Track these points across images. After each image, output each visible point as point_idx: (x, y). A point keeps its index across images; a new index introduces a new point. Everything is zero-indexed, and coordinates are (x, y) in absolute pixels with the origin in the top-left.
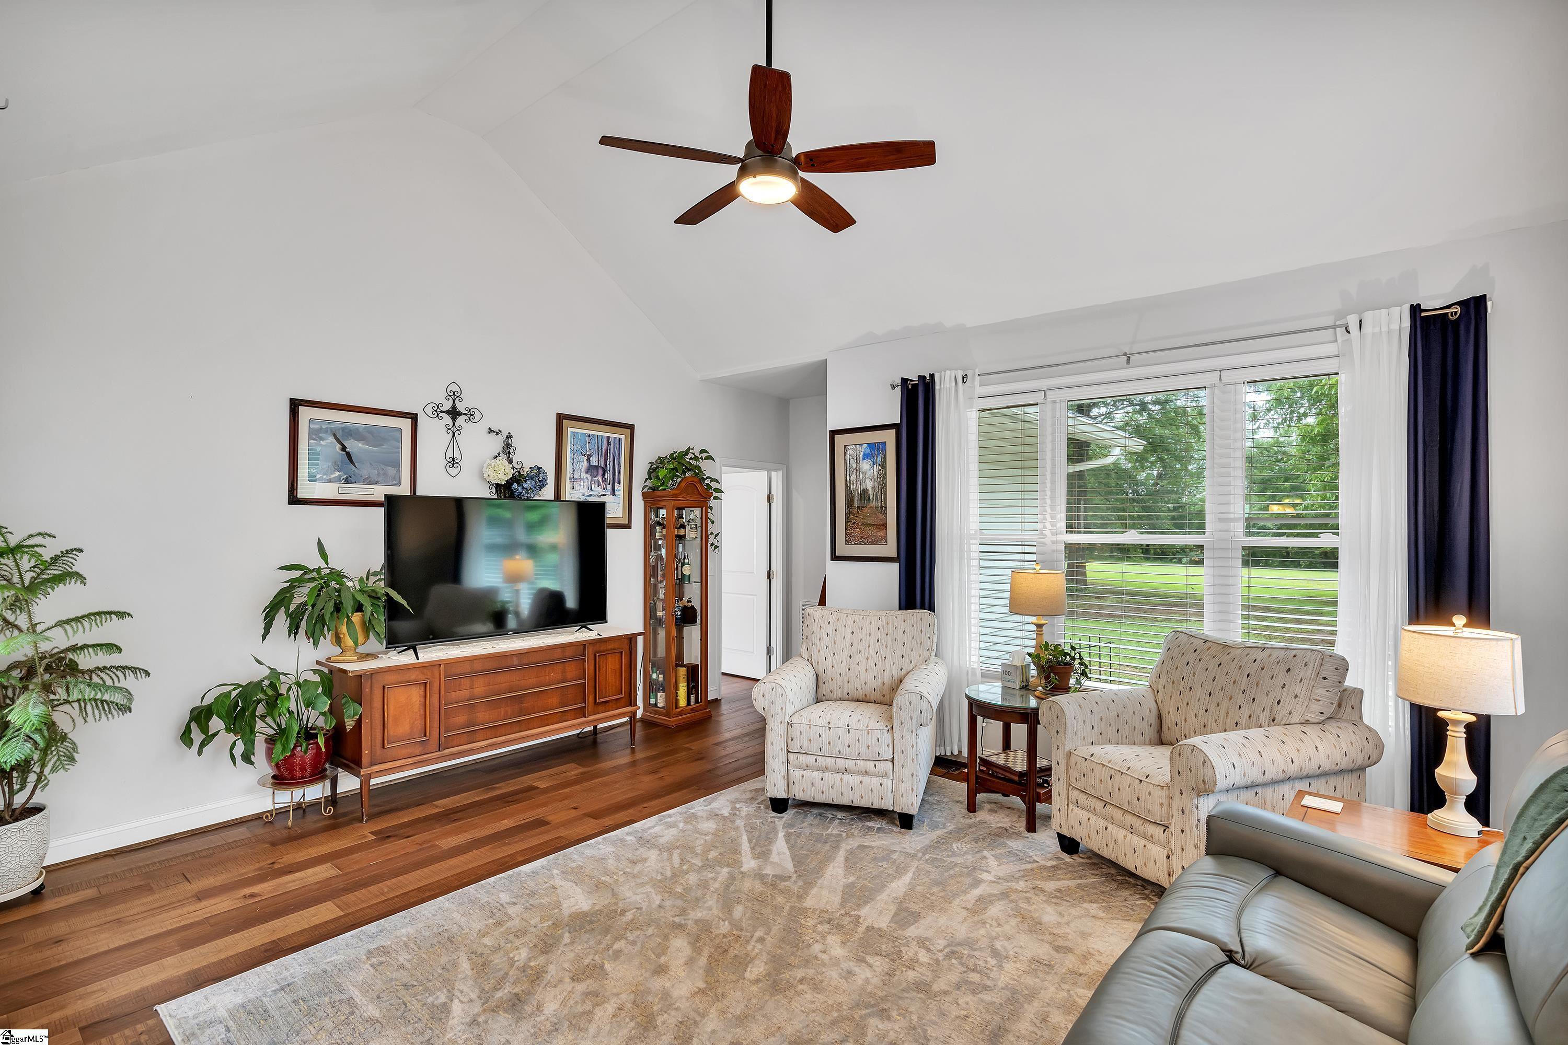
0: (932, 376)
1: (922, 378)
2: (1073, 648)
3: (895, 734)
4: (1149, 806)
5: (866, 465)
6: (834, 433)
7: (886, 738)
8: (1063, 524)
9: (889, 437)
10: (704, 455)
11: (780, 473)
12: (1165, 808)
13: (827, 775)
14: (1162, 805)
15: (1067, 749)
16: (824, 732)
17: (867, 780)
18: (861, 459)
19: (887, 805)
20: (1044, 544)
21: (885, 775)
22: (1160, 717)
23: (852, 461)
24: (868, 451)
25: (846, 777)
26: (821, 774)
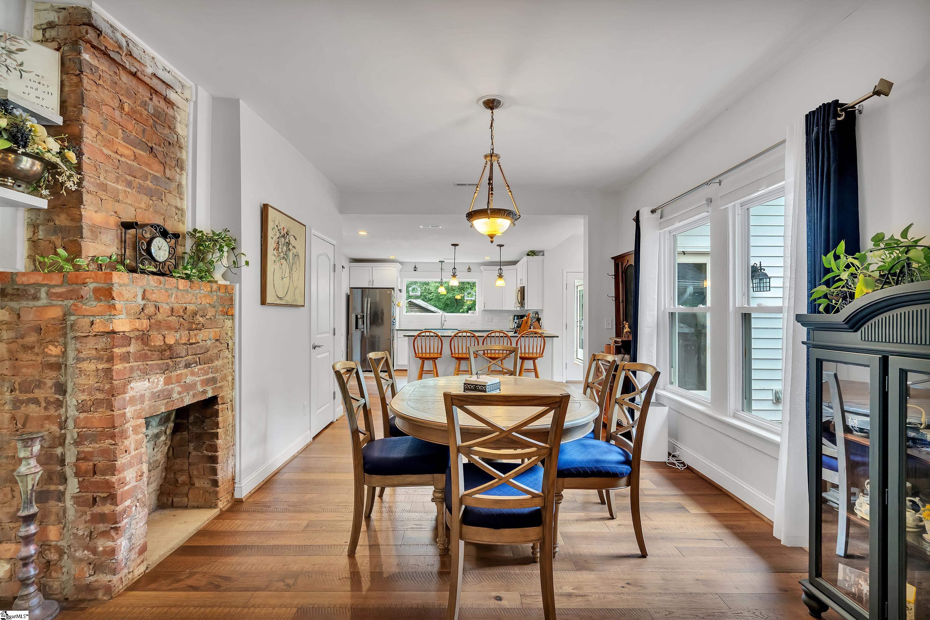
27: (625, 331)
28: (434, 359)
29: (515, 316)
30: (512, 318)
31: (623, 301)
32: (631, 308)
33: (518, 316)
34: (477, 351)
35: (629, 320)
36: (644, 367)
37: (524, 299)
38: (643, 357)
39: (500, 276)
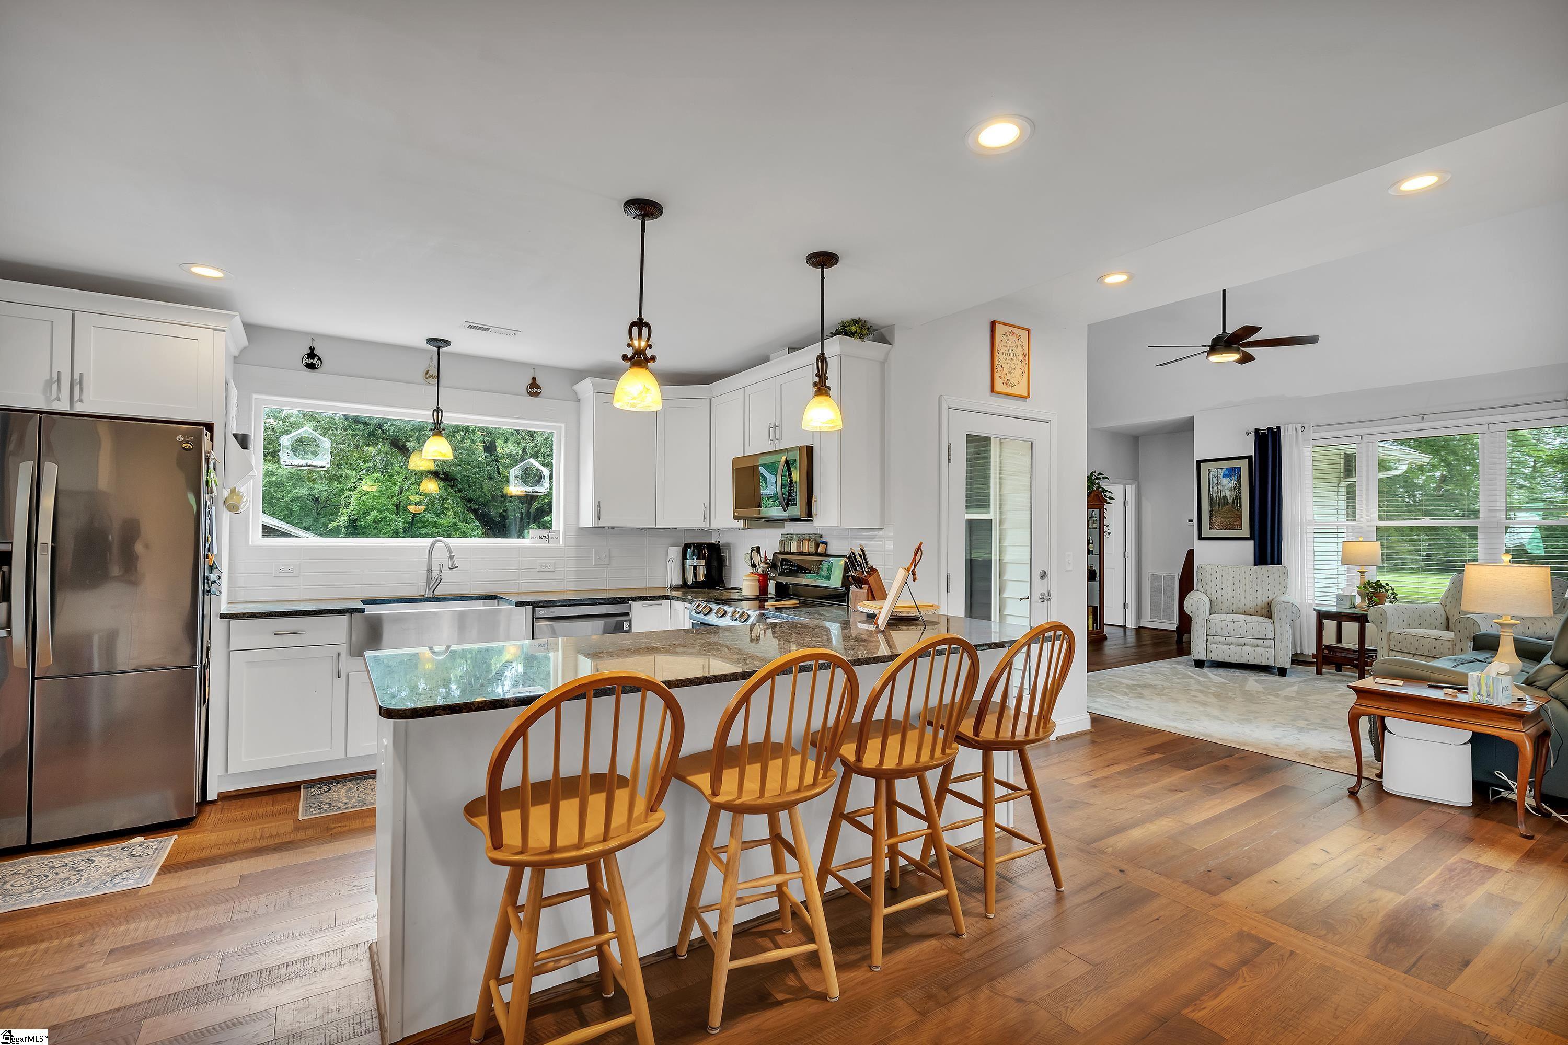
0: (1278, 428)
1: (1270, 429)
2: (1387, 584)
3: (1276, 626)
4: (1442, 651)
5: (1225, 481)
6: (1199, 462)
7: (1270, 627)
8: (1376, 515)
9: (1244, 465)
10: (1101, 476)
11: (1133, 486)
12: (1451, 650)
13: (1232, 647)
14: (1449, 649)
15: (1388, 631)
16: (1230, 624)
17: (1257, 649)
18: (1221, 477)
19: (1271, 663)
20: (1361, 527)
21: (1270, 647)
22: (1448, 619)
23: (1214, 479)
24: (1227, 472)
25: (1244, 648)
26: (1228, 647)
29: (687, 546)
39: (821, 388)
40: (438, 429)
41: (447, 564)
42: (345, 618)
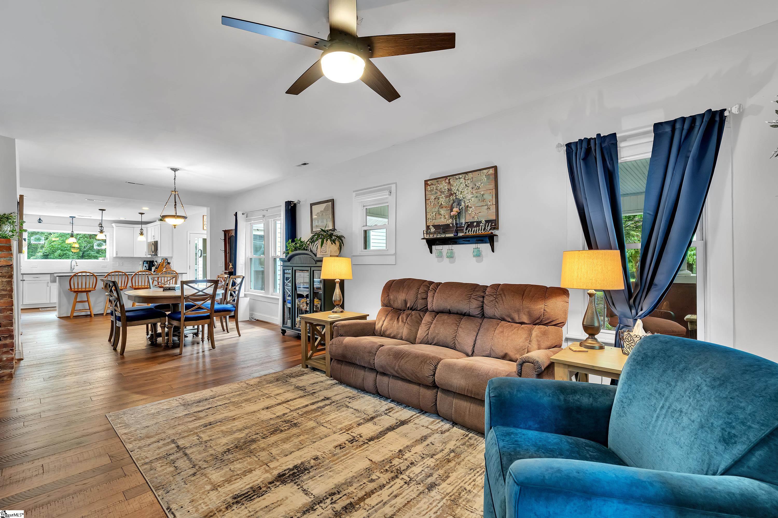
27: (230, 267)
28: (87, 292)
29: (144, 261)
30: (141, 263)
31: (229, 253)
32: (233, 256)
33: (147, 262)
34: (154, 278)
35: (232, 262)
36: (239, 277)
37: (157, 250)
38: (238, 273)
39: (142, 234)
40: (72, 236)
41: (75, 265)
42: (49, 275)
